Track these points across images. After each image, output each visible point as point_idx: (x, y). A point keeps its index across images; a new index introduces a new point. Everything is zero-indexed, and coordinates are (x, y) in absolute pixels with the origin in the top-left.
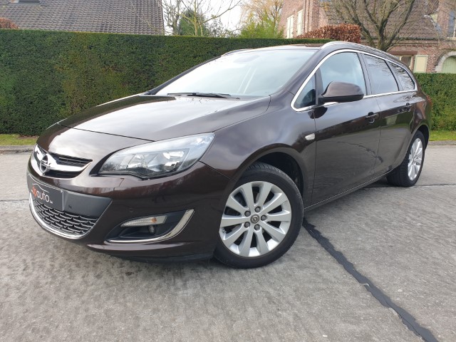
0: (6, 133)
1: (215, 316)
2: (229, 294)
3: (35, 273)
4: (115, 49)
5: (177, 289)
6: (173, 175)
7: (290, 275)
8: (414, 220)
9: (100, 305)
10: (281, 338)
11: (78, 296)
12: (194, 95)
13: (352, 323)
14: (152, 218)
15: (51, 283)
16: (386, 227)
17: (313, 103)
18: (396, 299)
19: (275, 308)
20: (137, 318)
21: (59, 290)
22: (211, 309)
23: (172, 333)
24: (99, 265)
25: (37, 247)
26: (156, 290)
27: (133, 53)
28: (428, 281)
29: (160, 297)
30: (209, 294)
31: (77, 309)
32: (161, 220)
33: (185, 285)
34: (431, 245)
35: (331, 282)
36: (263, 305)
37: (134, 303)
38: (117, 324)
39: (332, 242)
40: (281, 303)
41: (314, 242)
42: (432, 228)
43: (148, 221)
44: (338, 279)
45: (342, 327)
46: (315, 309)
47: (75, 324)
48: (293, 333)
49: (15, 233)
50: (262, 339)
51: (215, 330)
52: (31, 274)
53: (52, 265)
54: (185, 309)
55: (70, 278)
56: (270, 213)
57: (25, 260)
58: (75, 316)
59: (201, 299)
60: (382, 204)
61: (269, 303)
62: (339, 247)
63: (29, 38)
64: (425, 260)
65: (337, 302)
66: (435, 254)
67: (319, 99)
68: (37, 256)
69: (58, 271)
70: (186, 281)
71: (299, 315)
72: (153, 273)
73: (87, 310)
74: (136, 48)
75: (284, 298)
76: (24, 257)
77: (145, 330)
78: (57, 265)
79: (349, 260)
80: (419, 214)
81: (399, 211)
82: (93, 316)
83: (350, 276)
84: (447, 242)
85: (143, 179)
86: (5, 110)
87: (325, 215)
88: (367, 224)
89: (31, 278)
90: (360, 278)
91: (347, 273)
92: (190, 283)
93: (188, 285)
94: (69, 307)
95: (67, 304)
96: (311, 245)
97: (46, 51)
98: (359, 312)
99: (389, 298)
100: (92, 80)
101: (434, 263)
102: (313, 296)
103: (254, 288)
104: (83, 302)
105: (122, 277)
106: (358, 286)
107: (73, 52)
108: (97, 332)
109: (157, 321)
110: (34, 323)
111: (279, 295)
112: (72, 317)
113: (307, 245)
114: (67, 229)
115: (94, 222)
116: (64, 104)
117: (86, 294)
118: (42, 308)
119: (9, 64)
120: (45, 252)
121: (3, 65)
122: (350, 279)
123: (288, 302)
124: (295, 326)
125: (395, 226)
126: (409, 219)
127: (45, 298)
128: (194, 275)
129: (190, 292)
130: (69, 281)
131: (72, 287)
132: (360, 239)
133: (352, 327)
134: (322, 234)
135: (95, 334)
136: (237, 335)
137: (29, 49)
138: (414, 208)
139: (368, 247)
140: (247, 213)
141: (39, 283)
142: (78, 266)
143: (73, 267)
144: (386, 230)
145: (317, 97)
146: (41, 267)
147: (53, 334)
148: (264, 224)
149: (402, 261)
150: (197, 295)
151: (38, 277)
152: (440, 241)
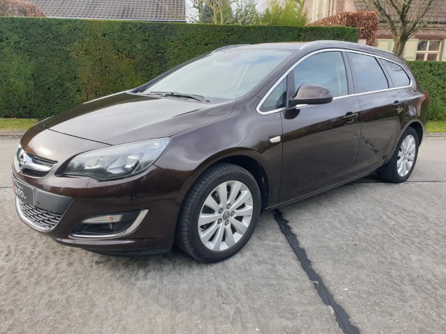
0: (26, 118)
1: (163, 307)
2: (184, 286)
3: (15, 259)
4: (128, 37)
5: (137, 279)
6: (129, 177)
7: (247, 270)
8: (389, 218)
9: (63, 292)
10: (216, 329)
11: (47, 282)
12: (172, 95)
13: (287, 319)
14: (109, 216)
15: (27, 269)
16: (358, 225)
17: (283, 105)
18: (338, 298)
19: (221, 302)
20: (93, 305)
21: (32, 276)
22: (163, 300)
23: (120, 320)
24: (74, 254)
25: (23, 234)
26: (118, 279)
27: (146, 40)
28: (377, 281)
29: (120, 286)
30: (165, 286)
31: (43, 294)
32: (117, 218)
33: (146, 275)
34: (395, 244)
35: (283, 278)
36: (211, 298)
37: (95, 291)
38: (74, 310)
39: (299, 238)
40: (228, 297)
41: (282, 238)
42: (403, 228)
43: (106, 219)
44: (291, 275)
45: (277, 322)
46: (258, 304)
47: (37, 309)
48: (229, 325)
49: (8, 219)
50: (199, 329)
51: (159, 320)
52: (11, 260)
53: (32, 252)
54: (139, 298)
55: (44, 265)
56: (238, 209)
57: (9, 247)
58: (39, 301)
59: (157, 290)
60: (365, 201)
61: (218, 296)
62: (304, 243)
63: (46, 26)
64: (383, 260)
65: (282, 298)
66: (396, 254)
67: (290, 101)
68: (21, 243)
69: (36, 258)
70: (148, 272)
71: (241, 309)
72: (120, 263)
73: (50, 296)
74: (149, 36)
75: (233, 292)
76: (9, 244)
77: (97, 316)
78: (36, 252)
79: (309, 258)
80: (397, 212)
81: (379, 209)
82: (55, 301)
83: (304, 273)
84: (413, 242)
85: (100, 181)
86: (24, 96)
87: (303, 211)
88: (341, 222)
89: (11, 263)
90: (313, 275)
91: (302, 270)
92: (151, 274)
93: (148, 276)
94: (36, 292)
95: (35, 289)
96: (277, 241)
97: (62, 39)
98: (299, 309)
99: (332, 296)
100: (106, 67)
101: (391, 263)
102: (260, 291)
103: (208, 281)
104: (50, 288)
105: (92, 266)
106: (308, 283)
107: (87, 39)
108: (54, 317)
109: (110, 309)
110: (3, 305)
111: (229, 289)
112: (36, 301)
113: (273, 241)
114: (39, 222)
115: (60, 217)
116: (80, 91)
117: (55, 281)
118: (13, 292)
119: (28, 51)
120: (29, 240)
121: (22, 52)
122: (303, 276)
123: (235, 297)
124: (233, 319)
125: (367, 224)
126: (384, 217)
127: (18, 283)
128: (158, 266)
129: (148, 282)
130: (43, 268)
131: (44, 274)
132: (328, 236)
133: (286, 323)
134: (292, 230)
135: (52, 318)
136: (178, 325)
137: (46, 36)
138: (395, 206)
139: (332, 244)
140: (220, 211)
141: (16, 268)
142: (55, 253)
143: (50, 255)
144: (357, 228)
145: (288, 99)
146: (22, 253)
147: (16, 315)
148: (232, 219)
149: (361, 260)
150: (154, 286)
151: (17, 263)
152: (407, 241)
